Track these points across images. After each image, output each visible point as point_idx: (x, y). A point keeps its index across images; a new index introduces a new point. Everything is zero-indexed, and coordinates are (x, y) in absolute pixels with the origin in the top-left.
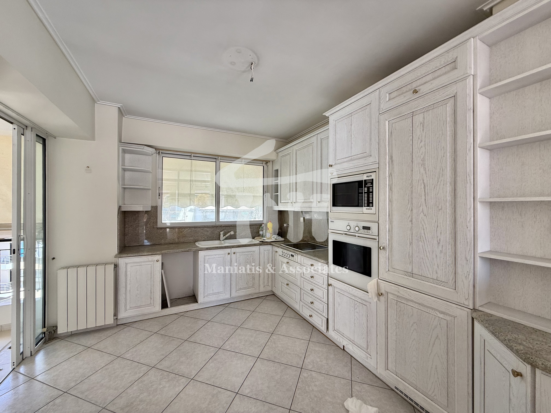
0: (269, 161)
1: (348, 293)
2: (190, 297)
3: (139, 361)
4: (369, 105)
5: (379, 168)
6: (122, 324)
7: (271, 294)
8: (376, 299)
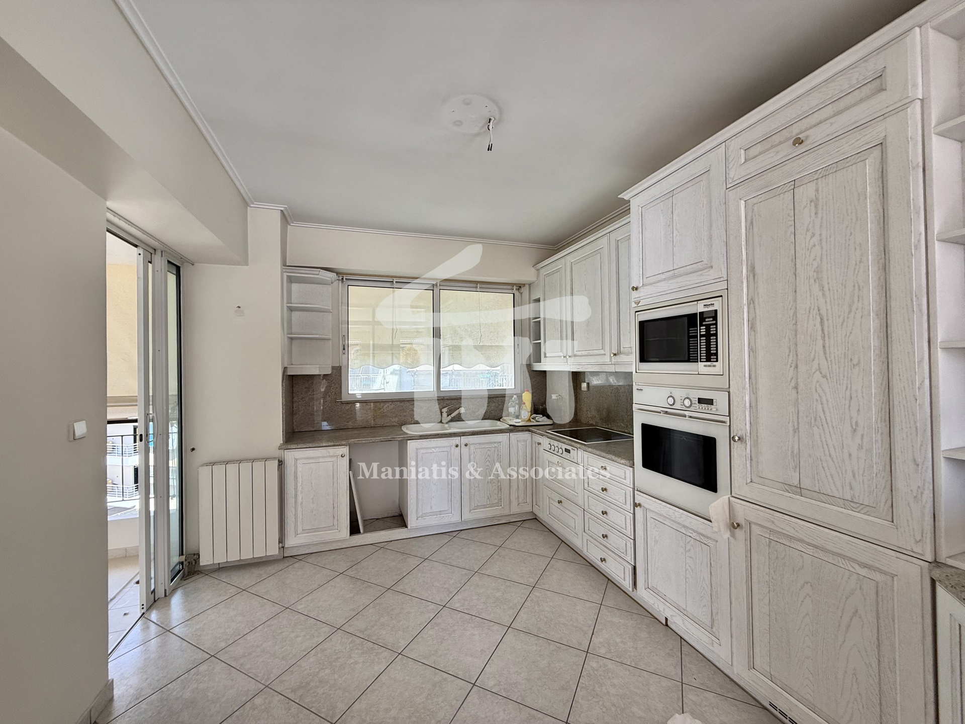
0: (524, 285)
1: (673, 521)
2: (396, 518)
3: (317, 616)
4: (706, 175)
5: (727, 289)
6: (291, 556)
7: (530, 518)
8: (727, 535)
